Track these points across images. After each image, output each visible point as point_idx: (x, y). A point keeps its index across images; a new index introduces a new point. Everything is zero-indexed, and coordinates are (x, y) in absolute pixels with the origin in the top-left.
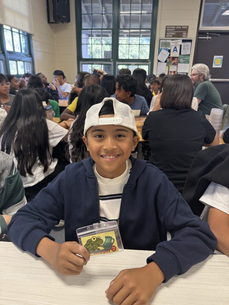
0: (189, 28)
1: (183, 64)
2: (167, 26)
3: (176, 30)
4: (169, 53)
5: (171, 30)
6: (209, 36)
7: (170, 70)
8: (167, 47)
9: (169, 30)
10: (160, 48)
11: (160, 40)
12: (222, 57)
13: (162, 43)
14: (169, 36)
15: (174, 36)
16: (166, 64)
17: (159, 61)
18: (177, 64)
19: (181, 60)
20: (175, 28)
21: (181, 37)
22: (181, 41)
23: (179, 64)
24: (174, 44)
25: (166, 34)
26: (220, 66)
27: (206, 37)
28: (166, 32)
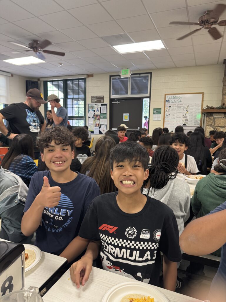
0: (105, 97)
1: (103, 119)
2: (92, 96)
3: (97, 98)
4: (94, 112)
5: (94, 98)
6: (118, 101)
7: (96, 123)
8: (92, 109)
9: (93, 98)
10: (89, 109)
11: (89, 104)
12: (128, 114)
13: (90, 106)
14: (93, 102)
15: (96, 102)
16: (93, 119)
17: (89, 117)
18: (100, 119)
19: (102, 117)
20: (96, 97)
21: (101, 102)
22: (100, 105)
23: (101, 119)
24: (96, 107)
25: (92, 101)
26: (128, 120)
27: (117, 102)
28: (92, 100)
